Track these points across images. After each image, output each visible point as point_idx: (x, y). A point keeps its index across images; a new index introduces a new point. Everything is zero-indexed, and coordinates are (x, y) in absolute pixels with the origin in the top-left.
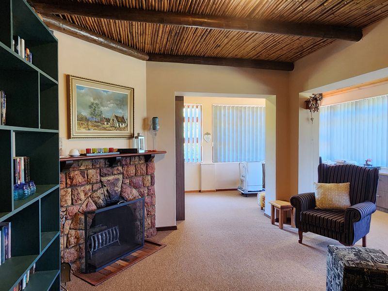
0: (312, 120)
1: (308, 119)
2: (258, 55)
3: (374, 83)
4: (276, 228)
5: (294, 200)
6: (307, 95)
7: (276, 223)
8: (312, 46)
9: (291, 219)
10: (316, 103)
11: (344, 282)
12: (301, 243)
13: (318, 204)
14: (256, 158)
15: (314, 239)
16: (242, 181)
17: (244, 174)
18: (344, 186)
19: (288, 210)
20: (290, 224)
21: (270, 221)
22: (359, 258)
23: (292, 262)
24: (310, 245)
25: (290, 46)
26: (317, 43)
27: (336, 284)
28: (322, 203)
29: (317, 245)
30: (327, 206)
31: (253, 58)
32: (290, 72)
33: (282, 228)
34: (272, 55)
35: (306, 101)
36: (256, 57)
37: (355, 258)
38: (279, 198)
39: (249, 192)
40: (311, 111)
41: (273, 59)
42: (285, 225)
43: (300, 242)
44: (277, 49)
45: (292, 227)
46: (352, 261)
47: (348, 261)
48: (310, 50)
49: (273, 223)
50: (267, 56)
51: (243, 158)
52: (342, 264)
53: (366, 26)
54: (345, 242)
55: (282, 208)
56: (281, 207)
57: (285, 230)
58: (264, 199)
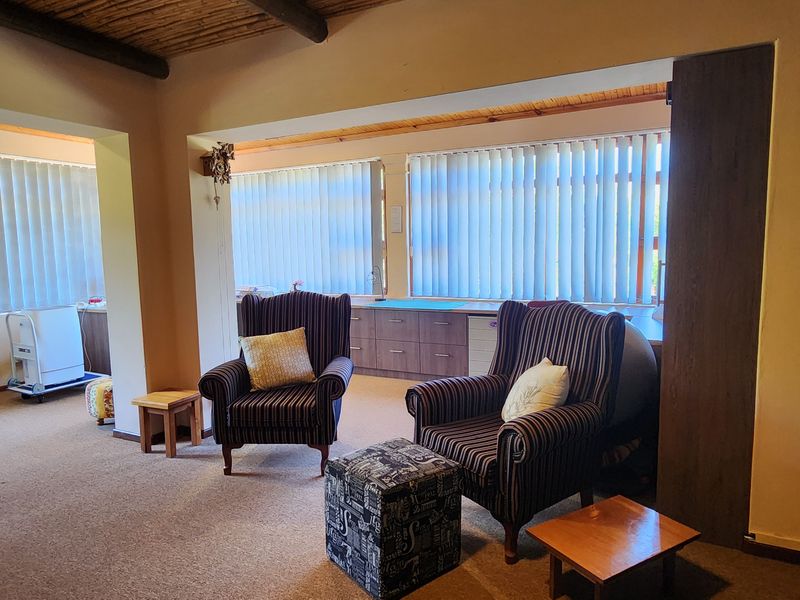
0: (217, 203)
1: (208, 199)
2: (81, 10)
3: (297, 142)
4: (159, 460)
5: (209, 384)
6: (206, 142)
7: (154, 448)
8: (223, 28)
9: (189, 428)
10: (226, 164)
11: (382, 524)
12: (230, 474)
13: (257, 382)
14: (55, 296)
15: (249, 456)
16: (20, 364)
17: (26, 343)
18: (297, 334)
19: (184, 408)
20: (190, 440)
21: (137, 447)
22: (394, 466)
23: (233, 523)
24: (249, 471)
25: (174, 11)
26: (235, 24)
27: (360, 532)
28: (264, 377)
29: (260, 466)
30: (273, 381)
31: (63, 16)
32: (158, 80)
33: (173, 454)
34: (120, 23)
35: (203, 158)
36: (71, 13)
37: (386, 468)
38: (155, 386)
39: (47, 387)
40: (215, 181)
41: (118, 36)
42: (179, 446)
43: (228, 472)
44: (138, 10)
45: (193, 445)
46: (386, 476)
47: (380, 478)
48: (216, 36)
49: (147, 450)
50: (104, 21)
51: (12, 301)
52: (373, 489)
53: (334, 14)
54: (312, 443)
55: (172, 407)
56: (170, 405)
57: (181, 457)
58: (108, 396)
